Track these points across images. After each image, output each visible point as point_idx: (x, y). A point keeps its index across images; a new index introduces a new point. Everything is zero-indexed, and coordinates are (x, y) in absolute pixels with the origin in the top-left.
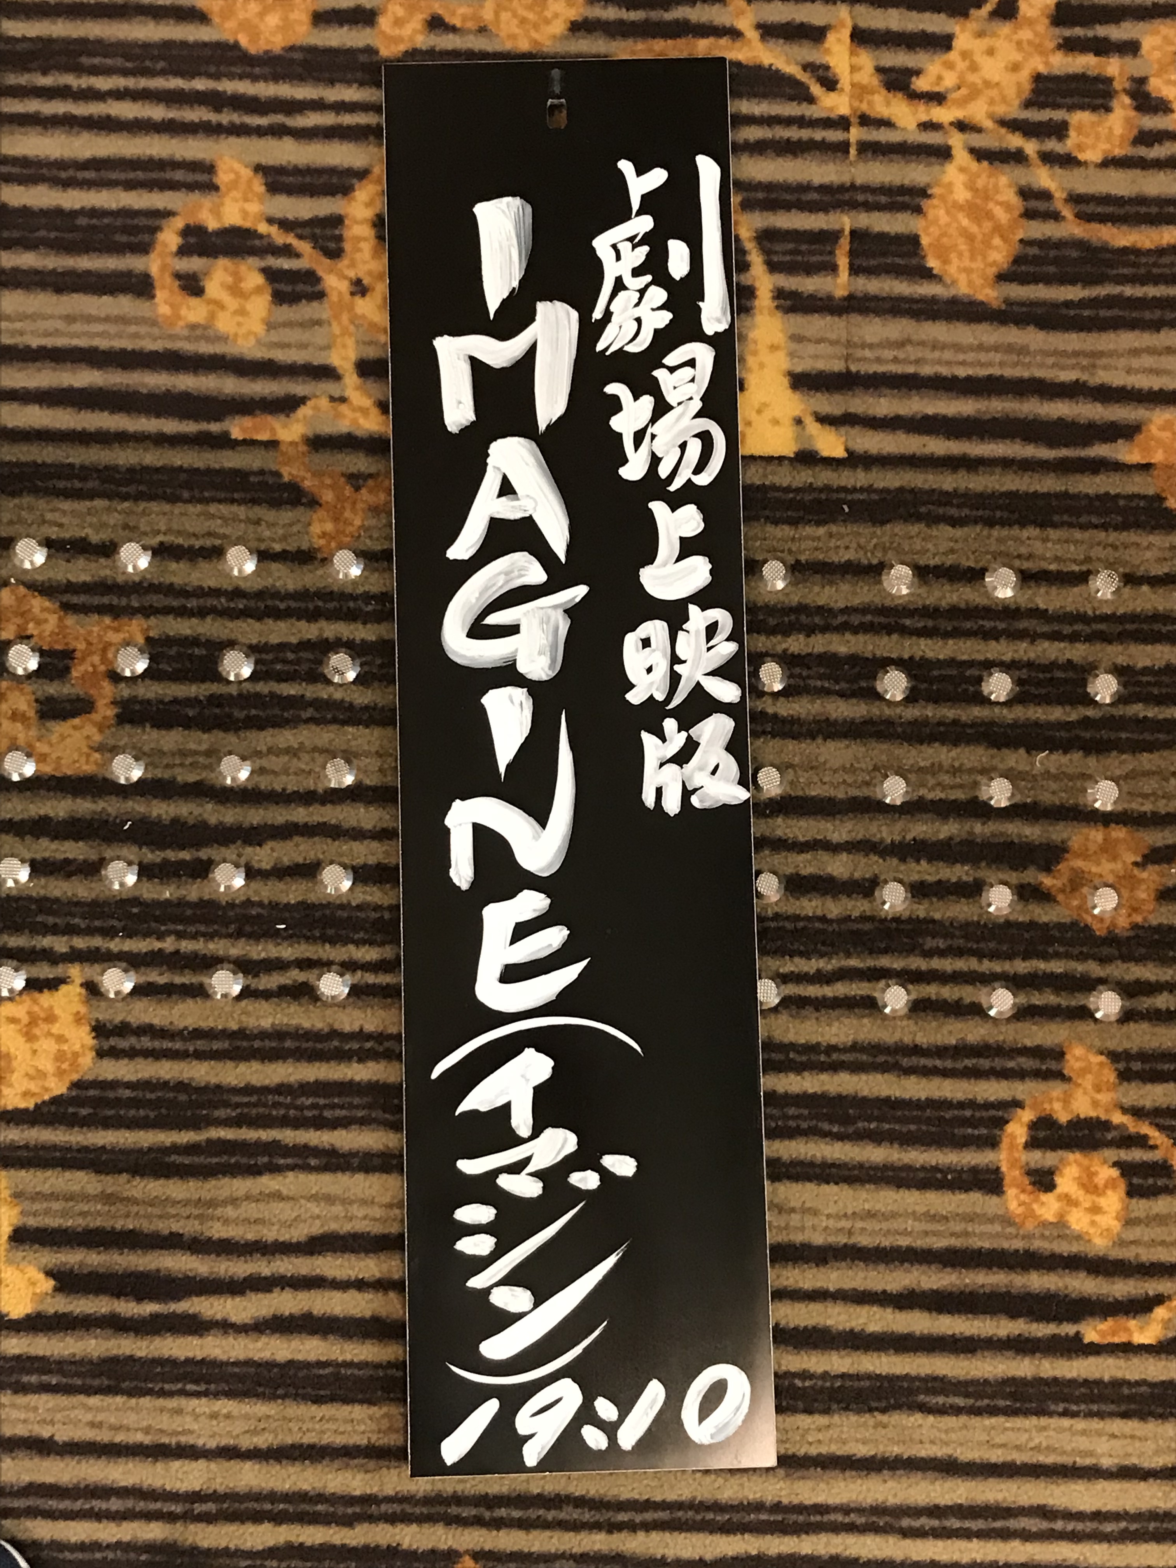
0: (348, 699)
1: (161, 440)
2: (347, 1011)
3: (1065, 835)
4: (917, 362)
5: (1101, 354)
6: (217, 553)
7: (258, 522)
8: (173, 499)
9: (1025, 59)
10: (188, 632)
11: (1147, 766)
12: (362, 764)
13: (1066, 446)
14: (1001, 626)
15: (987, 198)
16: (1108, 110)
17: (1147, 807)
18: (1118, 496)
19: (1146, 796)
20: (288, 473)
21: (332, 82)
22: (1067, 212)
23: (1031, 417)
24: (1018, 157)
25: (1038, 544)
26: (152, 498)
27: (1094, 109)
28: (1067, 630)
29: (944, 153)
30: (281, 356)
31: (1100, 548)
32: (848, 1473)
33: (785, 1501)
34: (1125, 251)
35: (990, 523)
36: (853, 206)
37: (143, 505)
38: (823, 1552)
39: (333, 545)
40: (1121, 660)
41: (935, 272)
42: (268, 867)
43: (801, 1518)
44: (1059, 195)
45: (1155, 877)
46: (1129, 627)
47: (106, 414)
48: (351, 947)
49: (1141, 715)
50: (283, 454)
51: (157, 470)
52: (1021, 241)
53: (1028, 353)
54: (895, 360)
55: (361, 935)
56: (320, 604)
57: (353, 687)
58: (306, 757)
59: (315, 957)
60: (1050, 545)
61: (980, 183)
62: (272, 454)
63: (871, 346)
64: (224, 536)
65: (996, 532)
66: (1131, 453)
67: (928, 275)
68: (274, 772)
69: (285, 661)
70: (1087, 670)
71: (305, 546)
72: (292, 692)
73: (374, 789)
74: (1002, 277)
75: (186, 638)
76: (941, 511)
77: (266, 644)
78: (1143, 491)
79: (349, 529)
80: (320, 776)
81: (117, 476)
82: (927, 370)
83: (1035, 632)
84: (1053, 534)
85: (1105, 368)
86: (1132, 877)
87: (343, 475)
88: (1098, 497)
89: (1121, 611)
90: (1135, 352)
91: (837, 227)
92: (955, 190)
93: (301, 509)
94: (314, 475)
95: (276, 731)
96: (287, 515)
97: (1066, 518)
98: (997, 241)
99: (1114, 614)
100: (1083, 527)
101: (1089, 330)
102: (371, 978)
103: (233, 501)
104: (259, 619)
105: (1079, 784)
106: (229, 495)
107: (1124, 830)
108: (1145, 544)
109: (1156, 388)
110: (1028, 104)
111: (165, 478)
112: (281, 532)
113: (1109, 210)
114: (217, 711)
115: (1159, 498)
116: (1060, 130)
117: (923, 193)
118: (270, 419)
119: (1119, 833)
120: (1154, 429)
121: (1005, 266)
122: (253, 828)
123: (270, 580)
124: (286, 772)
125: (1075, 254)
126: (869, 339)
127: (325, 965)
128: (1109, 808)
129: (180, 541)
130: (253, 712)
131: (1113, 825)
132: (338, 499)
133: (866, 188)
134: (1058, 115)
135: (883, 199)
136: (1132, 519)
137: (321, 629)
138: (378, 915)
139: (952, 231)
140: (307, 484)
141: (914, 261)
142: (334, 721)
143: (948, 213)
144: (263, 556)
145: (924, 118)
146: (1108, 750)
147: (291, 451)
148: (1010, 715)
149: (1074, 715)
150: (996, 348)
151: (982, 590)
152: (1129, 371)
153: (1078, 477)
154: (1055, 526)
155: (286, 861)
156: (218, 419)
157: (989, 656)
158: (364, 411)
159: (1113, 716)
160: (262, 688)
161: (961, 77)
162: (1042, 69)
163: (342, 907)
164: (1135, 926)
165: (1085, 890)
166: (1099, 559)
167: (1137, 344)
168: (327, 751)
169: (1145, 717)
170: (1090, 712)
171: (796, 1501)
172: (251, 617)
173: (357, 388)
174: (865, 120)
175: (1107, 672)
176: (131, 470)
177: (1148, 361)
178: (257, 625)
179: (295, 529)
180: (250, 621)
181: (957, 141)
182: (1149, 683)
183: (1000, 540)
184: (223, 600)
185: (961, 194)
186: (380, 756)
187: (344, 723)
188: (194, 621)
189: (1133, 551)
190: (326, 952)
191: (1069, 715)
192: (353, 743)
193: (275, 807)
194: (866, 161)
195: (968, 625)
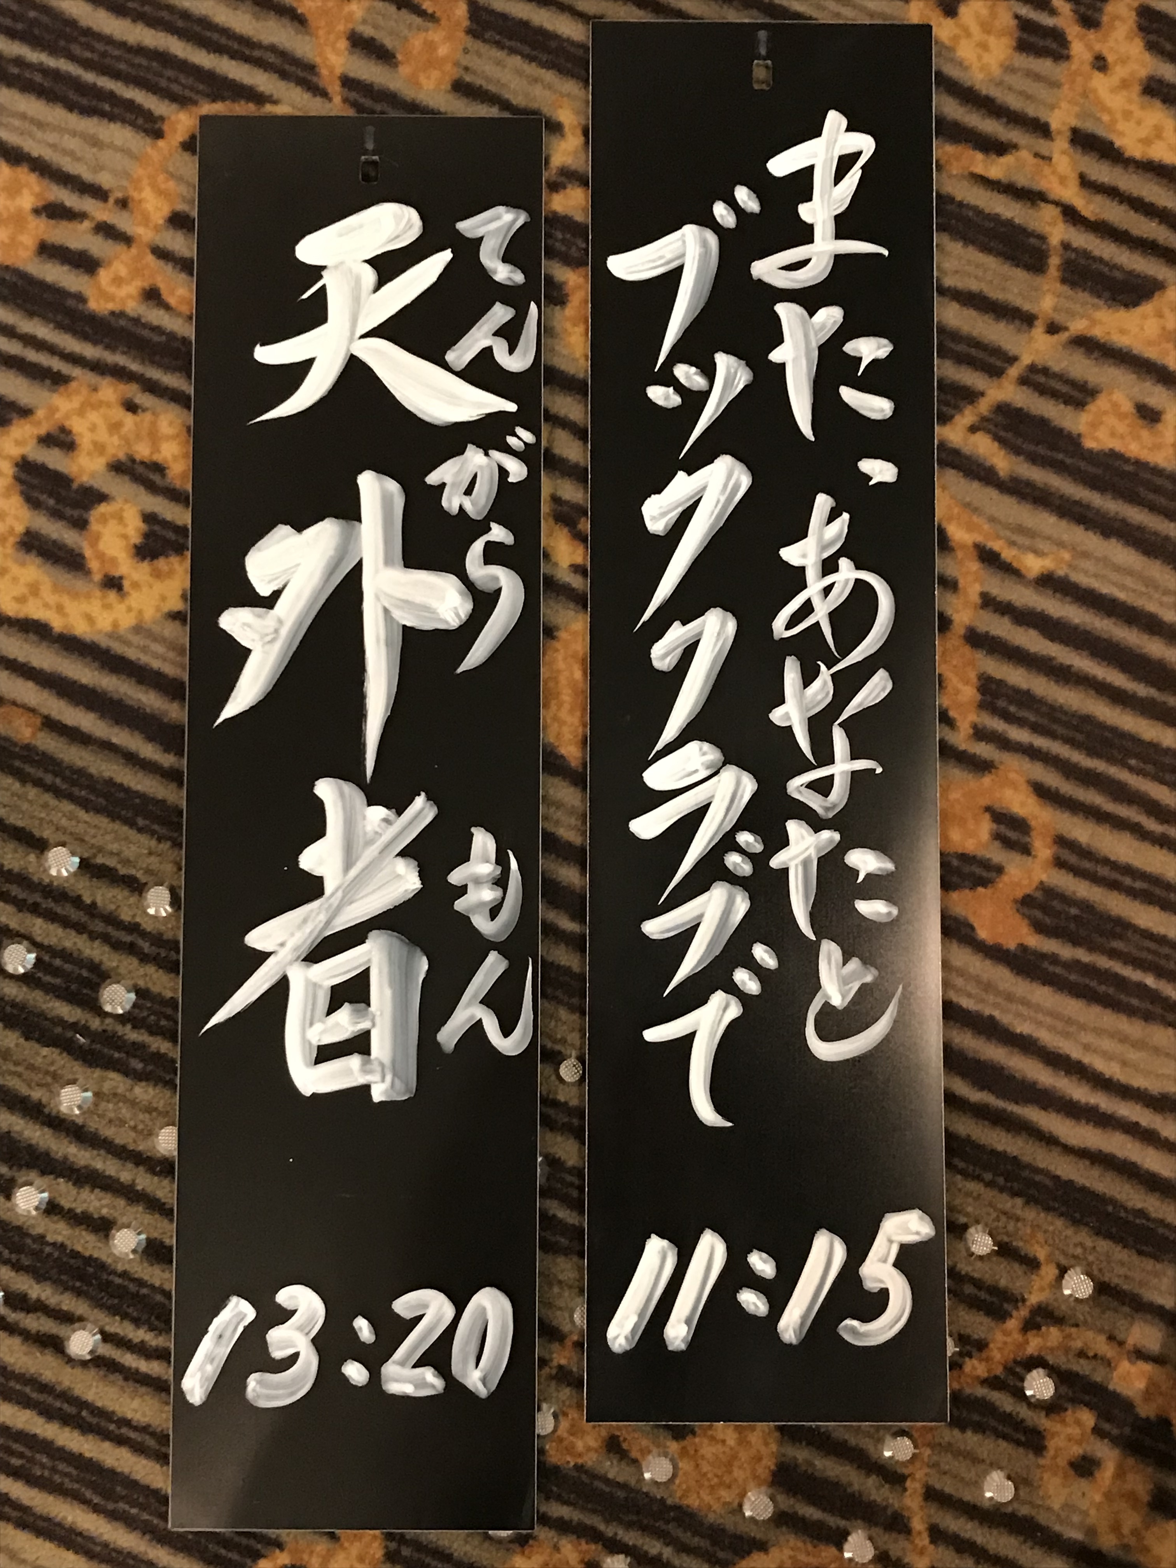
21: (31, 314)
40: (555, 1153)
99: (566, 1103)
117: (551, 632)
145: (578, 559)
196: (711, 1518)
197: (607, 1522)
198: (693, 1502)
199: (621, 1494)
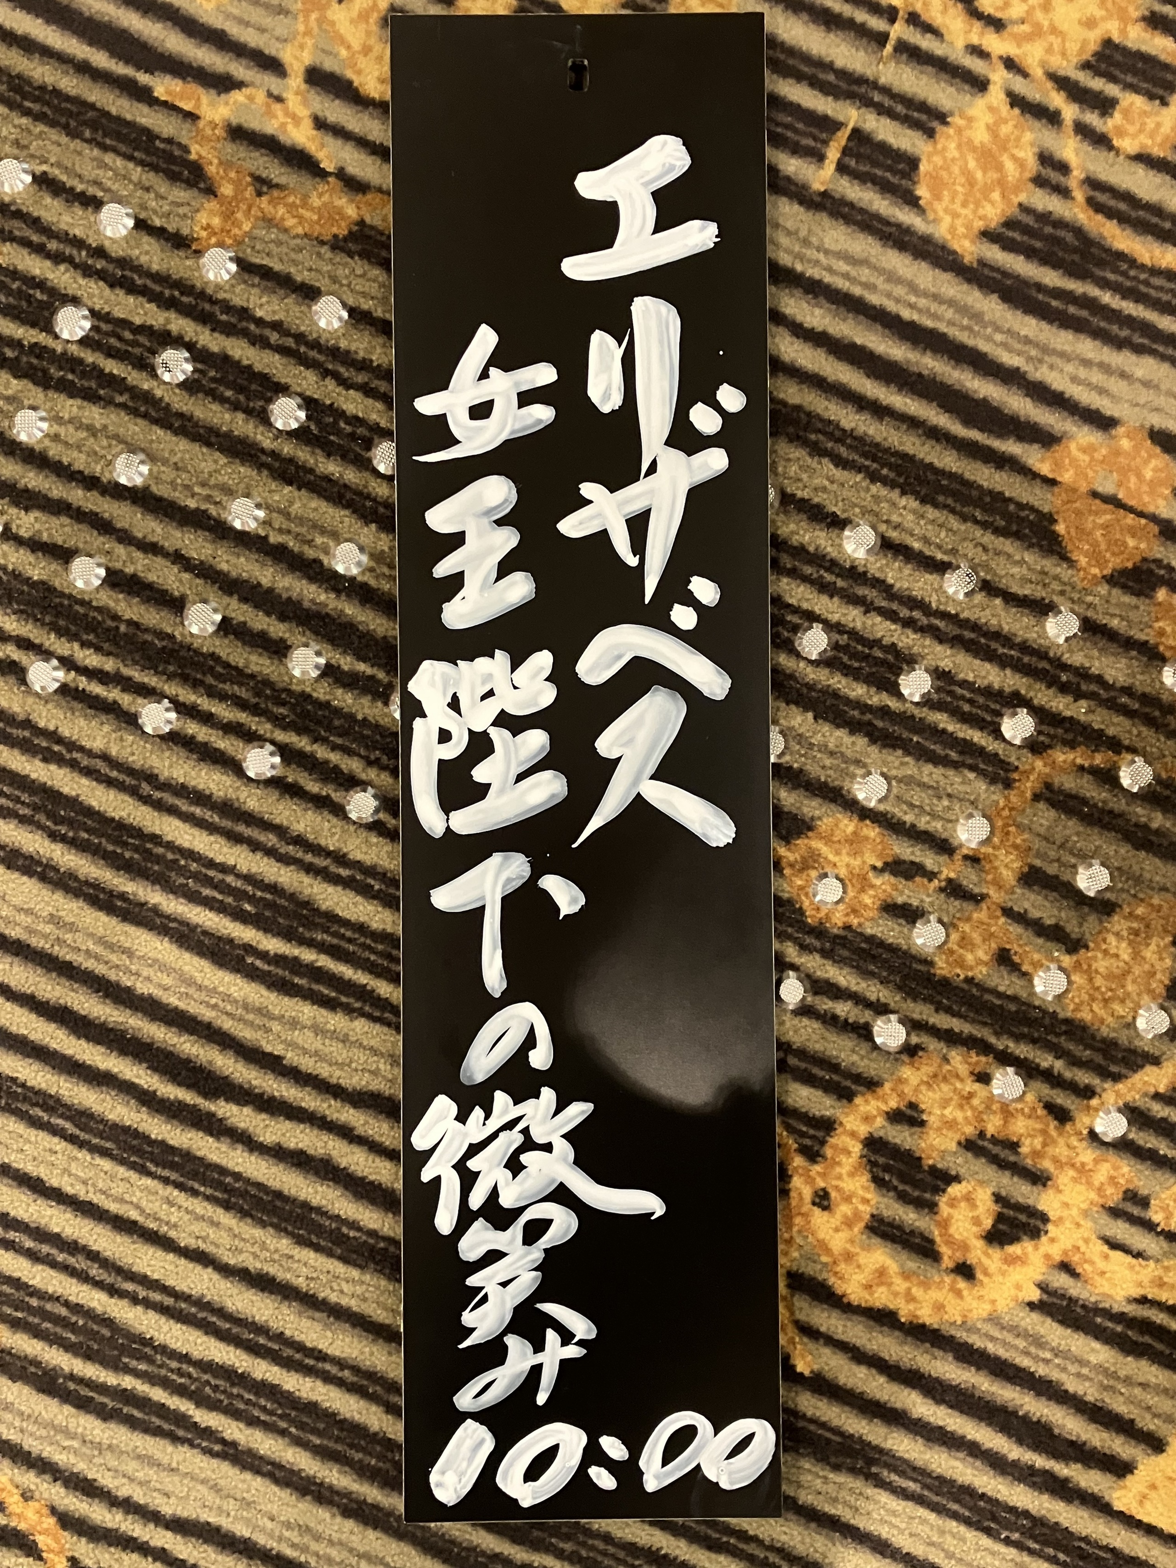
0: (167, 399)
1: (83, 68)
2: (50, 706)
3: (817, 813)
4: (867, 286)
5: (1054, 352)
6: (96, 204)
7: (148, 189)
8: (74, 134)
9: (1103, 19)
10: (37, 272)
11: (926, 779)
12: (155, 469)
13: (981, 430)
14: (840, 583)
15: (1005, 149)
16: (1164, 103)
17: (909, 818)
18: (1010, 500)
19: (912, 806)
20: (196, 151)
22: (1079, 195)
23: (957, 387)
24: (1052, 118)
25: (911, 517)
26: (53, 124)
27: (1151, 97)
28: (904, 613)
29: (980, 85)
30: (234, 31)
31: (971, 546)
32: (357, 1331)
33: (288, 1333)
34: (1120, 256)
35: (873, 477)
36: (867, 103)
37: (40, 128)
38: (304, 1395)
39: (213, 240)
40: (946, 664)
41: (921, 202)
42: (26, 535)
43: (298, 1356)
44: (1077, 174)
45: (888, 888)
46: (968, 635)
47: (40, 21)
48: (76, 646)
49: (941, 726)
50: (198, 131)
51: (68, 98)
52: (1020, 205)
53: (982, 321)
54: (846, 276)
55: (91, 637)
56: (176, 293)
57: (177, 391)
58: (105, 443)
59: (37, 641)
60: (922, 522)
61: (1005, 130)
62: (187, 125)
63: (827, 252)
64: (107, 190)
65: (876, 489)
66: (1042, 460)
67: (913, 202)
68: (66, 443)
69: (120, 338)
70: (909, 661)
71: (185, 231)
72: (115, 372)
73: (160, 499)
74: (987, 235)
75: (34, 278)
76: (830, 445)
77: (108, 313)
78: (1036, 504)
79: (236, 231)
80: (110, 463)
81: (27, 88)
82: (874, 299)
83: (872, 603)
84: (931, 513)
85: (1051, 367)
86: (865, 878)
87: (251, 175)
88: (990, 492)
89: (964, 615)
90: (1087, 363)
91: (841, 118)
92: (975, 125)
93: (195, 192)
94: (221, 163)
95: (85, 403)
96: (180, 194)
97: (950, 501)
98: (996, 196)
99: (957, 615)
100: (964, 518)
101: (1051, 322)
102: (83, 683)
103: (130, 158)
104: (112, 286)
105: (852, 768)
106: (129, 151)
107: (877, 830)
108: (1017, 557)
109: (1093, 407)
110: (1086, 66)
111: (74, 109)
112: (166, 208)
113: (1122, 206)
114: (35, 361)
115: (1051, 519)
116: (1106, 105)
117: (942, 118)
118: (201, 91)
119: (871, 831)
120: (1073, 446)
121: (993, 225)
122: (26, 490)
123: (137, 252)
124: (79, 448)
125: (1069, 237)
126: (829, 243)
127: (45, 654)
128: (872, 804)
129: (64, 178)
130: (70, 377)
131: (868, 822)
132: (235, 197)
133: (886, 91)
134: (1112, 90)
135: (900, 108)
136: (1014, 528)
137: (168, 321)
138: (113, 624)
139: (956, 170)
140: (212, 170)
141: (903, 182)
142: (145, 416)
143: (959, 147)
144: (141, 225)
145: (975, 40)
146: (894, 747)
147: (208, 132)
148: (812, 675)
149: (877, 698)
150: (951, 303)
151: (837, 541)
152: (1074, 379)
153: (978, 465)
154: (936, 505)
155: (45, 537)
156: (149, 71)
157: (817, 610)
158: (296, 120)
159: (913, 717)
160: (90, 357)
161: (1030, 11)
162: (1116, 38)
163: (82, 603)
164: (848, 927)
165: (814, 874)
166: (966, 555)
167: (1090, 355)
168: (126, 443)
169: (944, 731)
170: (893, 704)
171: (297, 1339)
172: (106, 281)
173: (297, 93)
174: (914, 19)
175: (927, 670)
176: (42, 88)
177: (1096, 377)
178: (107, 291)
179: (181, 211)
180: (101, 283)
181: (999, 77)
182: (963, 698)
183: (876, 499)
184: (84, 253)
185: (980, 135)
186: (178, 469)
187: (156, 422)
188: (48, 263)
189: (1002, 560)
190: (51, 641)
191: (871, 697)
192: (154, 446)
193: (54, 478)
194: (897, 63)
195: (808, 570)
196: (1104, 1031)
197: (997, 1034)
198: (1085, 1015)
199: (1013, 1007)
